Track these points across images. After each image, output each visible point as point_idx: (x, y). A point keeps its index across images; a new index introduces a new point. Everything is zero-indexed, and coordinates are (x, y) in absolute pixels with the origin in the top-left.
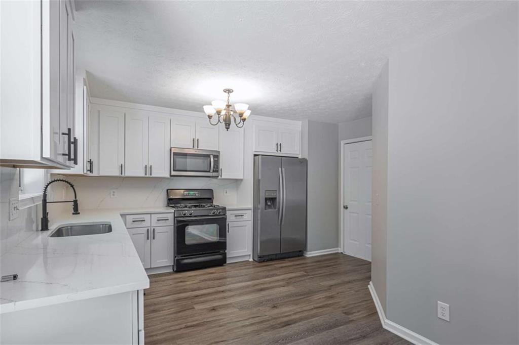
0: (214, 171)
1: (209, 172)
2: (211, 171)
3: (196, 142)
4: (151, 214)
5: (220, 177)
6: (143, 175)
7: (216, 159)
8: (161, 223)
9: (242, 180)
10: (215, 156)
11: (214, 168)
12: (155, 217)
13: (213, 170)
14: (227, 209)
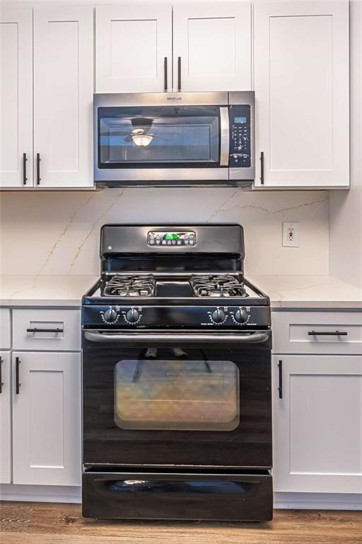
0: (232, 163)
1: (217, 165)
2: (224, 161)
3: (172, 71)
4: (11, 308)
5: (258, 183)
6: (17, 183)
7: (241, 120)
8: (42, 341)
9: (343, 192)
10: (234, 111)
11: (232, 150)
12: (24, 320)
13: (231, 159)
14: (272, 306)
